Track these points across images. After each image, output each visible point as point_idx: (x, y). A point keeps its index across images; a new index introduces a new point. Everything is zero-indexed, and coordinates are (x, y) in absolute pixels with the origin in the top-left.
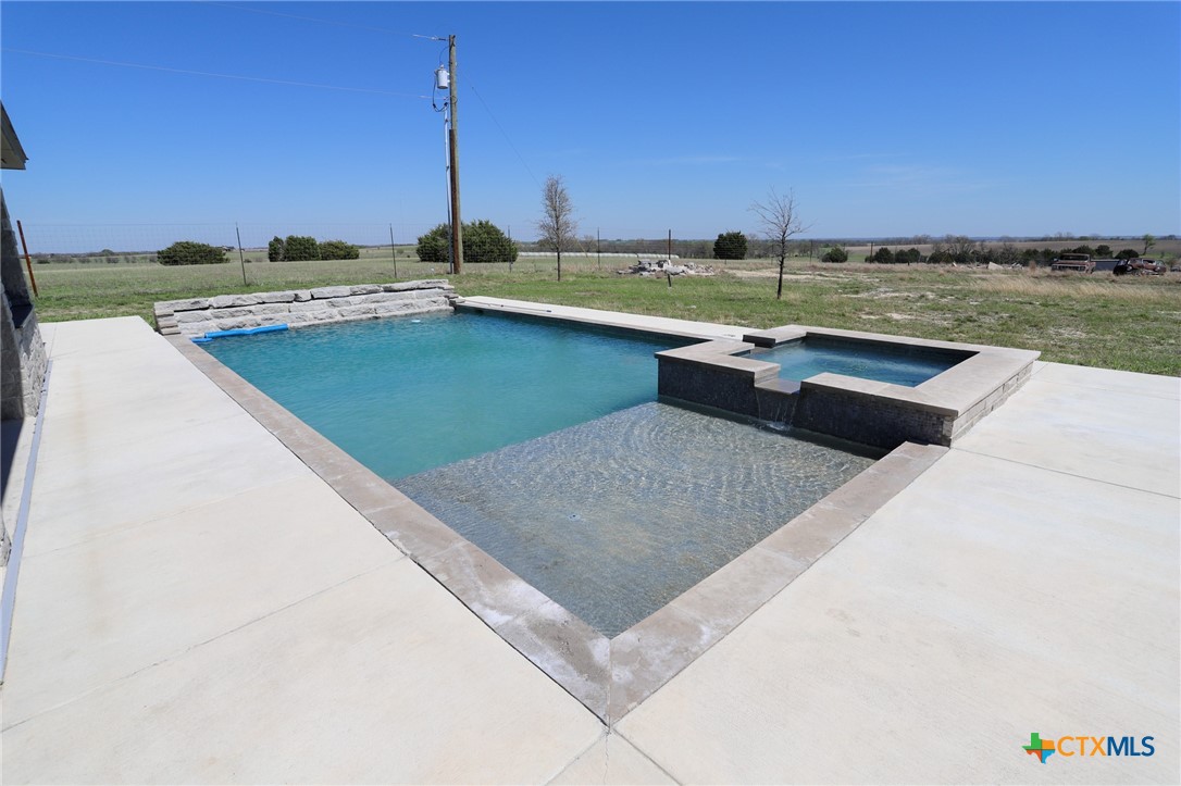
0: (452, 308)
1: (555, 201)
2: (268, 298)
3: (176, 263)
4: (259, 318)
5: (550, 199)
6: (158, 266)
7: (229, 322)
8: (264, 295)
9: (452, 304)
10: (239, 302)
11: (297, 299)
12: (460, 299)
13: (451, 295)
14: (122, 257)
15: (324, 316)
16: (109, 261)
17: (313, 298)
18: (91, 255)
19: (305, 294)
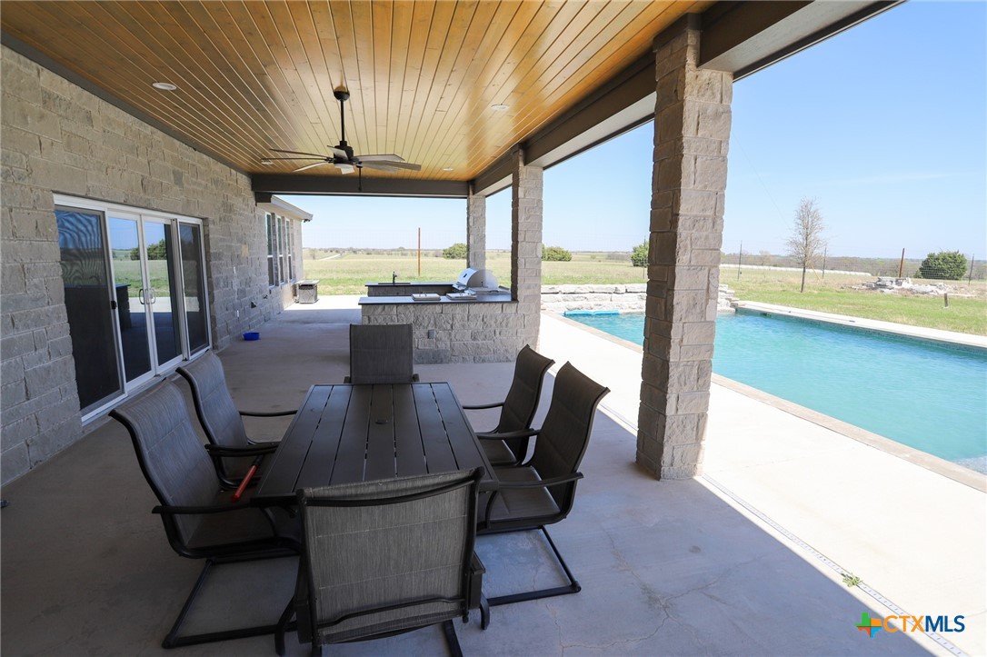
0: (733, 309)
1: (808, 221)
2: (597, 289)
3: (453, 257)
4: (592, 303)
5: (802, 219)
6: (442, 260)
7: (574, 304)
8: (595, 287)
9: (733, 306)
10: (578, 290)
11: (616, 292)
12: (741, 303)
13: (733, 299)
14: (409, 252)
15: (635, 306)
16: (402, 254)
17: (627, 292)
18: (393, 250)
19: (622, 288)
